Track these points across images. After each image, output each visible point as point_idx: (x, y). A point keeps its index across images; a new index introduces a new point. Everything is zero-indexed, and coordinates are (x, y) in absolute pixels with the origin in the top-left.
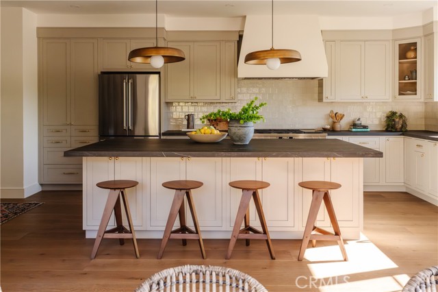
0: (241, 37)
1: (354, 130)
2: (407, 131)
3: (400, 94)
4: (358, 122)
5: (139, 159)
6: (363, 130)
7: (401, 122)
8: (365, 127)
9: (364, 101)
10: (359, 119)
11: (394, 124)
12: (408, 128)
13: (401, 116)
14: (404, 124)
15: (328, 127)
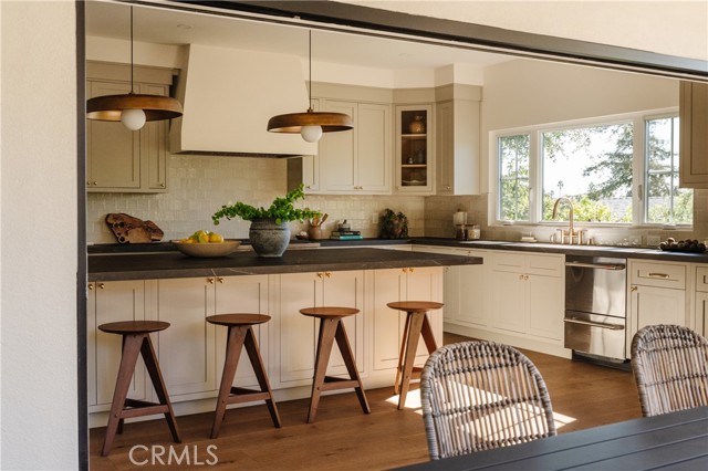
0: (176, 79)
1: (342, 238)
2: (408, 238)
3: (403, 184)
4: (345, 226)
5: (140, 282)
6: (354, 237)
7: (401, 225)
8: (356, 233)
9: (357, 193)
10: (345, 222)
11: (393, 229)
12: (410, 235)
13: (401, 216)
14: (405, 230)
15: (305, 234)
